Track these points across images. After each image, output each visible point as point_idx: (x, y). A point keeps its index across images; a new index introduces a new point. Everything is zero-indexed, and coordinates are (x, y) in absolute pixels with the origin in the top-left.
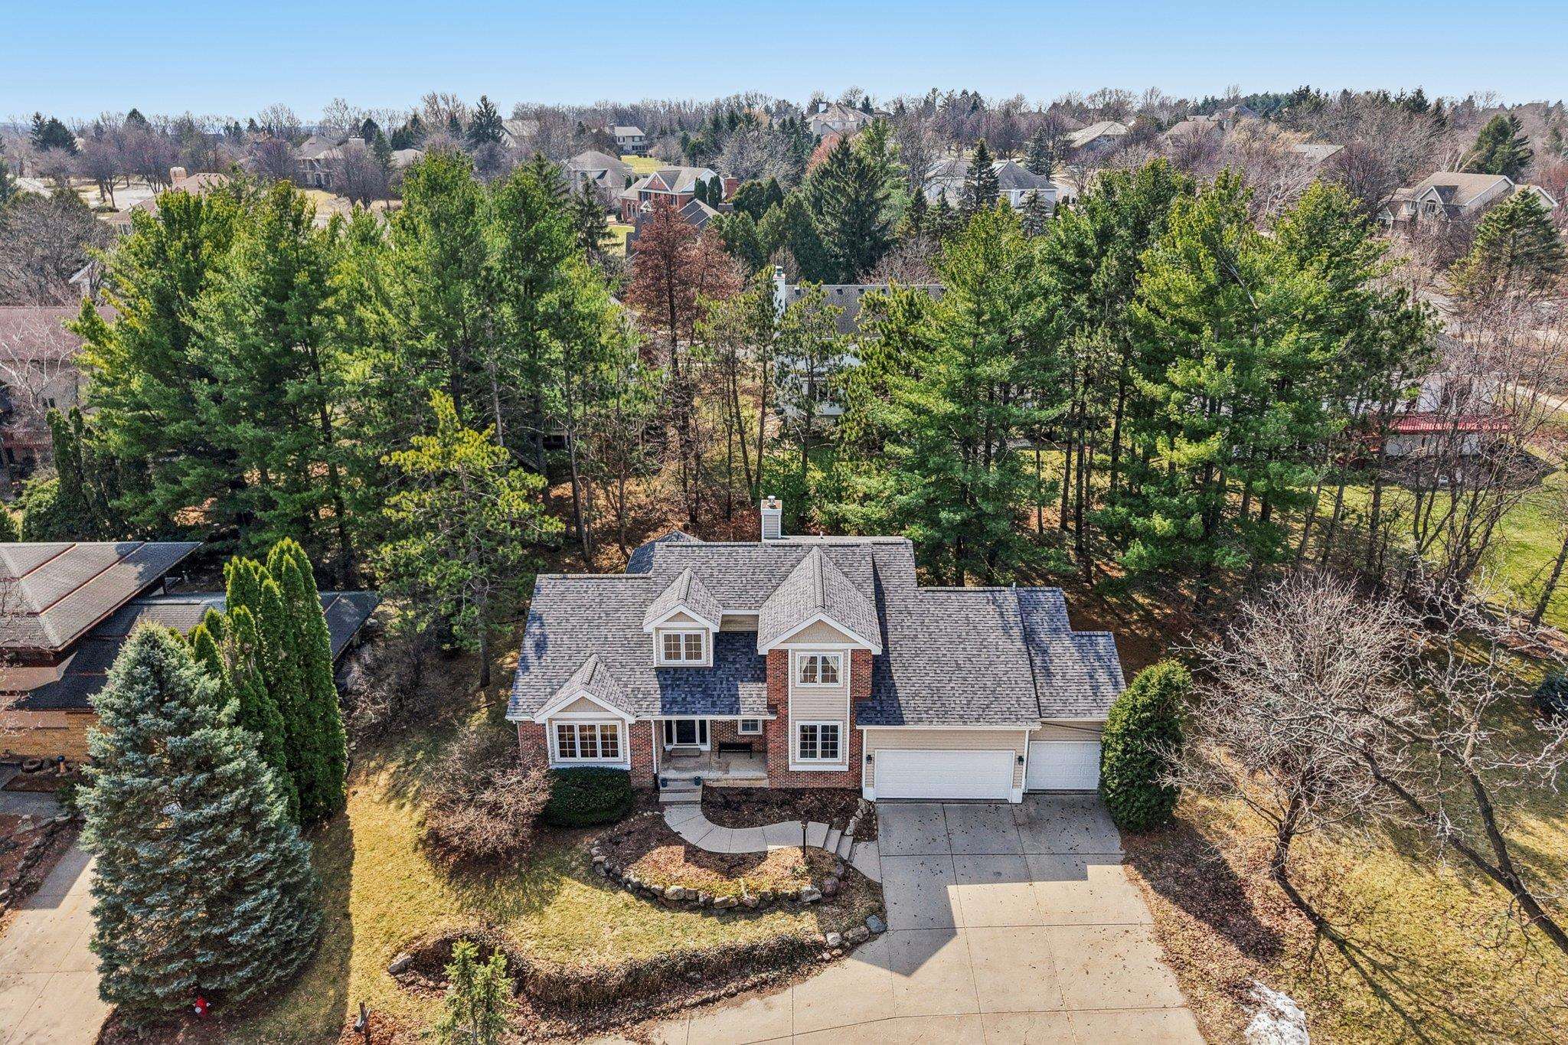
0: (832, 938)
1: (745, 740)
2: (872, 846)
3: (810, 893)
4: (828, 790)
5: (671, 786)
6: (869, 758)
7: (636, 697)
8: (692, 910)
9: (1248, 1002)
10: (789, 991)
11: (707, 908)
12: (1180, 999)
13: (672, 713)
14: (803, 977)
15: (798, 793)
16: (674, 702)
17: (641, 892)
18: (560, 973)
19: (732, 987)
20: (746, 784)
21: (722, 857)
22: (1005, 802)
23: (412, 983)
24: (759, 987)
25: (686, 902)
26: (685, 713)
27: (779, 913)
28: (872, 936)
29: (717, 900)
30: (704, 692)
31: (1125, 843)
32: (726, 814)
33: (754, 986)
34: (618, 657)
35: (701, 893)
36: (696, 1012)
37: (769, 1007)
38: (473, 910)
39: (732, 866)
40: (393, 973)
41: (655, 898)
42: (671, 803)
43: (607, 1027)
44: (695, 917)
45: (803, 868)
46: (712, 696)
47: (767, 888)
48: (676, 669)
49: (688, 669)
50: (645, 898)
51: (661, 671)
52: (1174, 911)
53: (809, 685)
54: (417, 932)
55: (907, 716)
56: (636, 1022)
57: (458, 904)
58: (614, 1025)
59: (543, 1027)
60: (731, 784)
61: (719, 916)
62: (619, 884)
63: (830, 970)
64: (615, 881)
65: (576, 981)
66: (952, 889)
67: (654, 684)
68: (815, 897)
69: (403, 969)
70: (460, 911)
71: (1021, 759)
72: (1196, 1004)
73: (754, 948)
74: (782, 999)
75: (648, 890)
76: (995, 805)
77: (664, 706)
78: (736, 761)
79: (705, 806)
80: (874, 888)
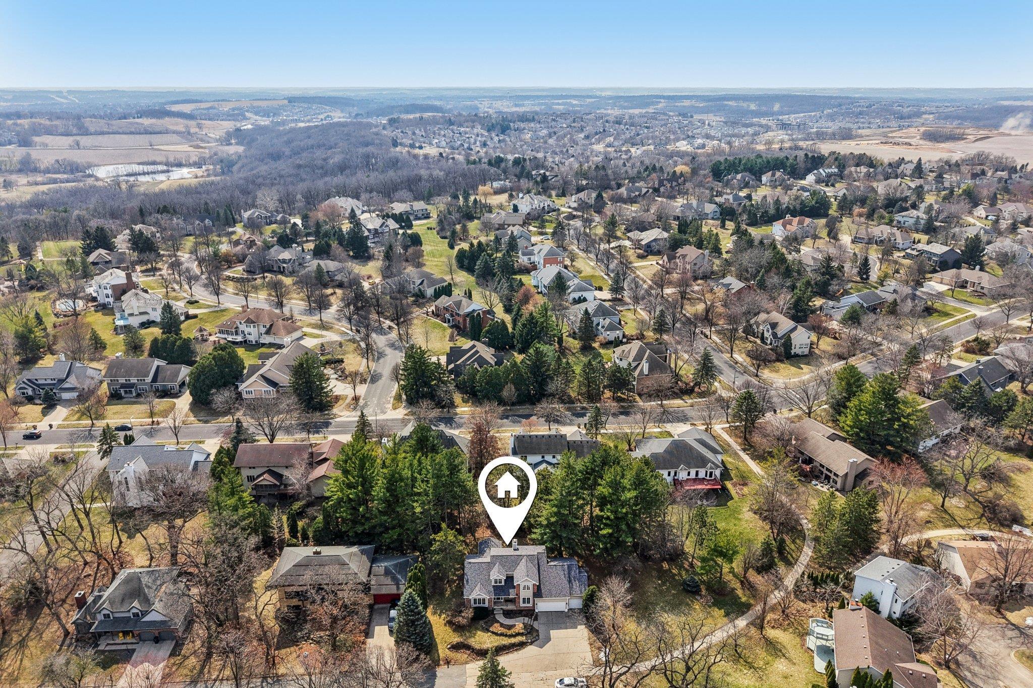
0: (529, 641)
1: (511, 599)
2: (537, 621)
3: (525, 632)
4: (528, 610)
5: (496, 610)
6: (537, 604)
7: (489, 592)
9: (601, 651)
11: (506, 636)
12: (589, 650)
13: (496, 595)
14: (524, 648)
15: (522, 611)
16: (496, 593)
17: (493, 633)
18: (481, 648)
19: (512, 649)
20: (511, 609)
21: (508, 625)
22: (564, 611)
23: (453, 650)
24: (516, 650)
25: (502, 635)
26: (499, 596)
27: (519, 636)
28: (536, 640)
29: (508, 634)
30: (502, 590)
31: (584, 622)
32: (508, 616)
34: (485, 583)
35: (504, 632)
36: (505, 655)
37: (518, 654)
38: (461, 637)
39: (510, 627)
40: (448, 649)
41: (496, 634)
42: (497, 614)
44: (504, 637)
45: (523, 627)
46: (504, 591)
47: (517, 631)
48: (497, 586)
49: (499, 586)
51: (494, 587)
52: (592, 634)
53: (524, 590)
54: (451, 641)
55: (544, 596)
59: (475, 658)
60: (508, 609)
61: (508, 637)
63: (528, 647)
64: (488, 631)
65: (484, 649)
66: (551, 631)
67: (492, 589)
69: (450, 648)
70: (458, 637)
71: (567, 603)
72: (592, 651)
73: (515, 643)
74: (520, 652)
76: (562, 612)
77: (494, 593)
78: (509, 604)
79: (504, 614)
80: (537, 631)
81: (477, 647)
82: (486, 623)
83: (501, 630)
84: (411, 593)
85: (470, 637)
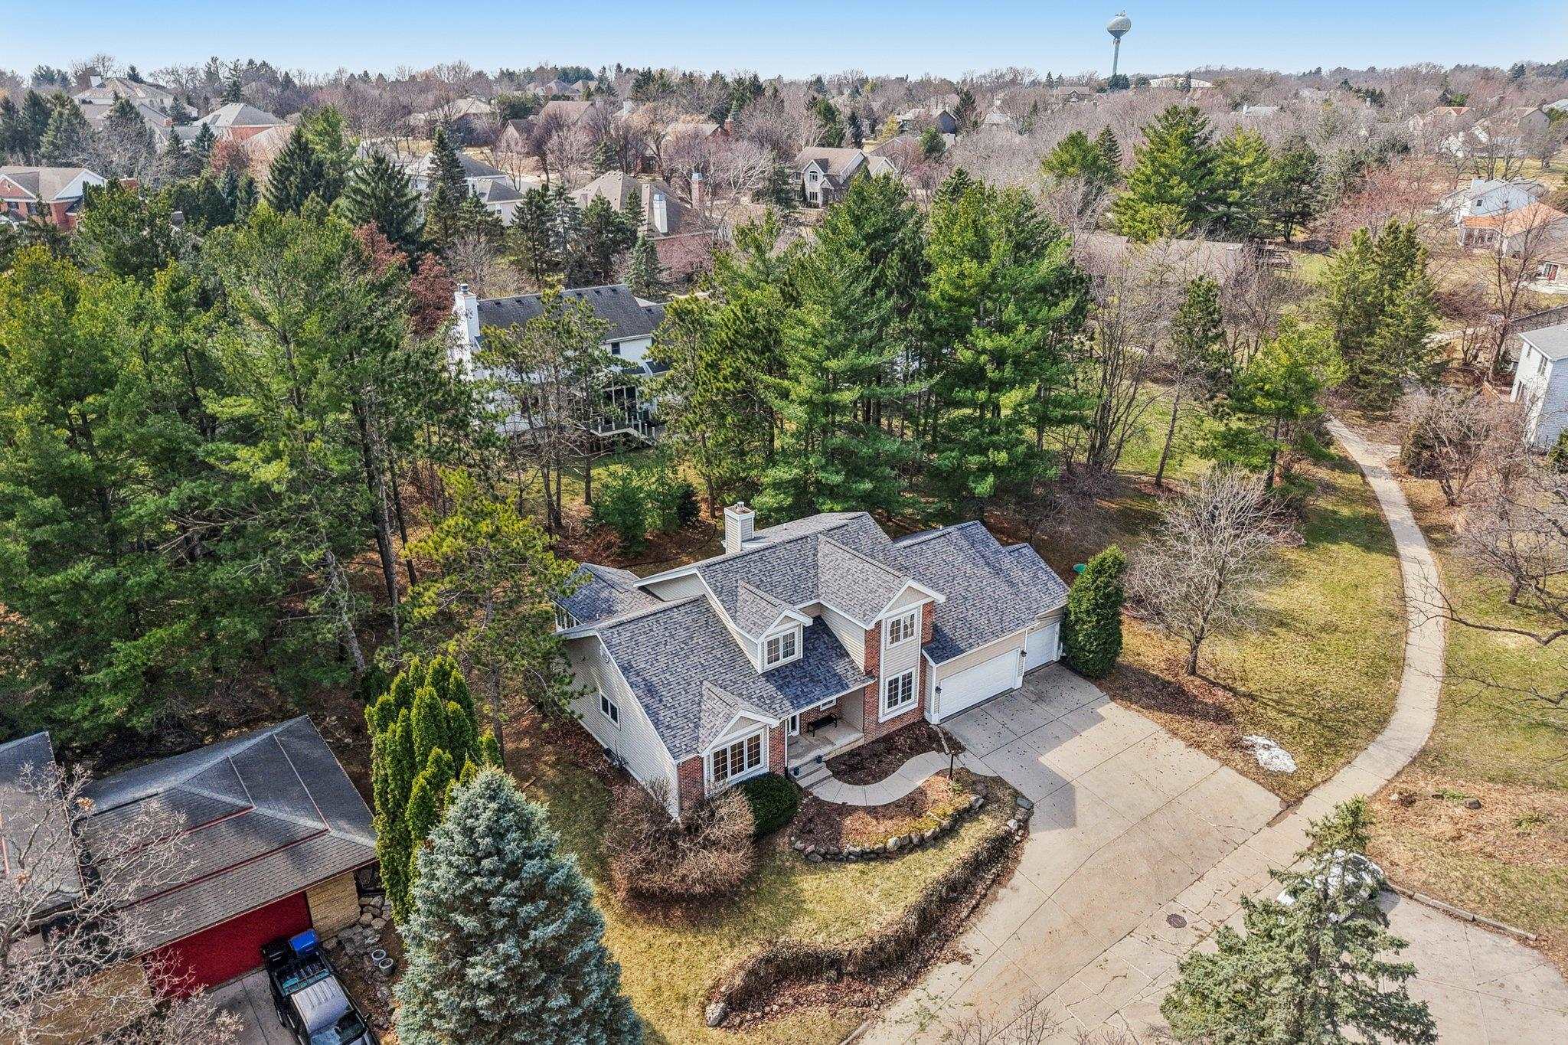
0: (1012, 824)
1: (826, 714)
2: (967, 753)
3: (977, 800)
4: (905, 728)
5: (803, 771)
6: (938, 689)
7: (765, 704)
8: (911, 851)
9: (1247, 748)
10: (1017, 873)
11: (922, 844)
12: (1216, 764)
13: (802, 706)
14: (1017, 860)
15: (888, 739)
16: (797, 697)
17: (866, 856)
18: (872, 941)
19: (980, 889)
20: (848, 748)
21: (897, 805)
22: (1012, 690)
23: (741, 1023)
24: (997, 881)
25: (905, 848)
26: (811, 702)
27: (967, 825)
28: (1030, 811)
29: (928, 834)
30: (812, 680)
31: (1100, 686)
32: (861, 774)
33: (994, 881)
34: (724, 676)
35: (913, 835)
36: (973, 919)
37: (1015, 889)
38: (744, 939)
39: (912, 805)
40: (718, 1024)
41: (881, 855)
42: (812, 785)
43: (925, 963)
44: (918, 855)
45: (957, 786)
46: (820, 681)
47: (950, 811)
48: (777, 670)
49: (786, 666)
50: (871, 860)
51: (769, 676)
52: (1167, 717)
53: (896, 644)
54: (709, 983)
55: (962, 646)
56: (941, 949)
57: (726, 943)
58: (929, 959)
59: (881, 990)
60: (838, 753)
61: (934, 846)
62: (841, 860)
63: (1027, 846)
64: (838, 858)
65: (889, 941)
66: (1042, 759)
67: (771, 688)
68: (981, 801)
69: (724, 1016)
70: (732, 945)
71: (1023, 653)
72: (1225, 762)
73: (977, 855)
74: (1019, 878)
75: (872, 852)
76: (1008, 694)
77: (792, 704)
78: (829, 732)
79: (837, 774)
80: (999, 781)
81: (846, 941)
82: (805, 833)
83: (887, 833)
84: (493, 792)
85: (786, 922)
